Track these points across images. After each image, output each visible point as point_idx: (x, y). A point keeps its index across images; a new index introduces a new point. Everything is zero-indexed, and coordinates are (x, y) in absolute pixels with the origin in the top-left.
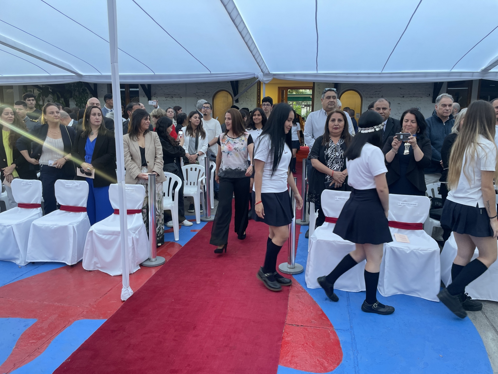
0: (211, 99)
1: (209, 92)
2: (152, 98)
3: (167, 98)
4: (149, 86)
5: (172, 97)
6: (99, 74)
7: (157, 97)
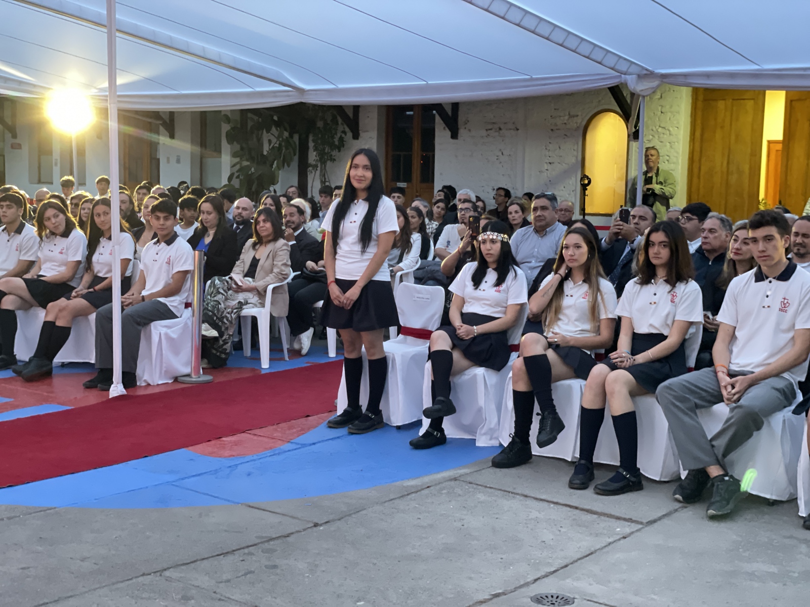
0: (581, 132)
1: (577, 116)
2: (462, 132)
3: (489, 132)
4: (455, 106)
5: (500, 129)
6: (332, 87)
7: (470, 130)
